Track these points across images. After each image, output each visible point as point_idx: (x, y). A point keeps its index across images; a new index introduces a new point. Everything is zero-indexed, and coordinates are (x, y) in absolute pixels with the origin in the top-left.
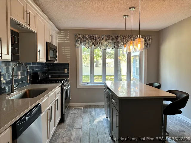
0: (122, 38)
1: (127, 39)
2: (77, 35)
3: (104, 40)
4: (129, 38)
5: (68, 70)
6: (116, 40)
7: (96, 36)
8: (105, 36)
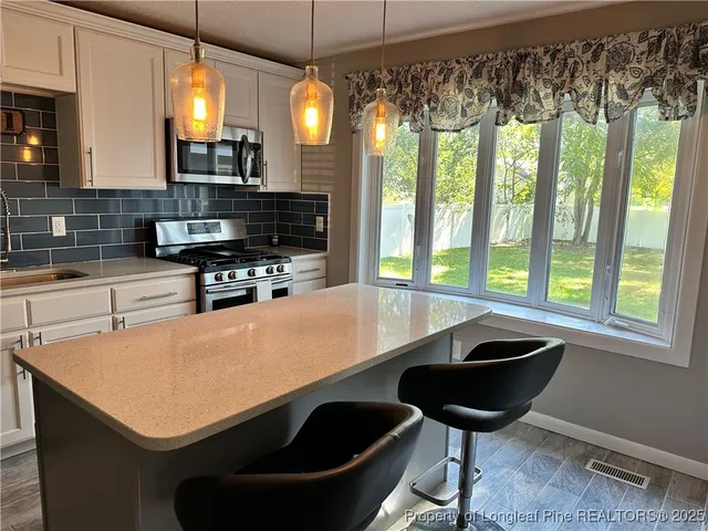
0: (547, 59)
1: (571, 61)
2: (349, 76)
3: (451, 87)
4: (589, 55)
5: (325, 222)
6: (508, 74)
7: (419, 66)
8: (458, 62)
